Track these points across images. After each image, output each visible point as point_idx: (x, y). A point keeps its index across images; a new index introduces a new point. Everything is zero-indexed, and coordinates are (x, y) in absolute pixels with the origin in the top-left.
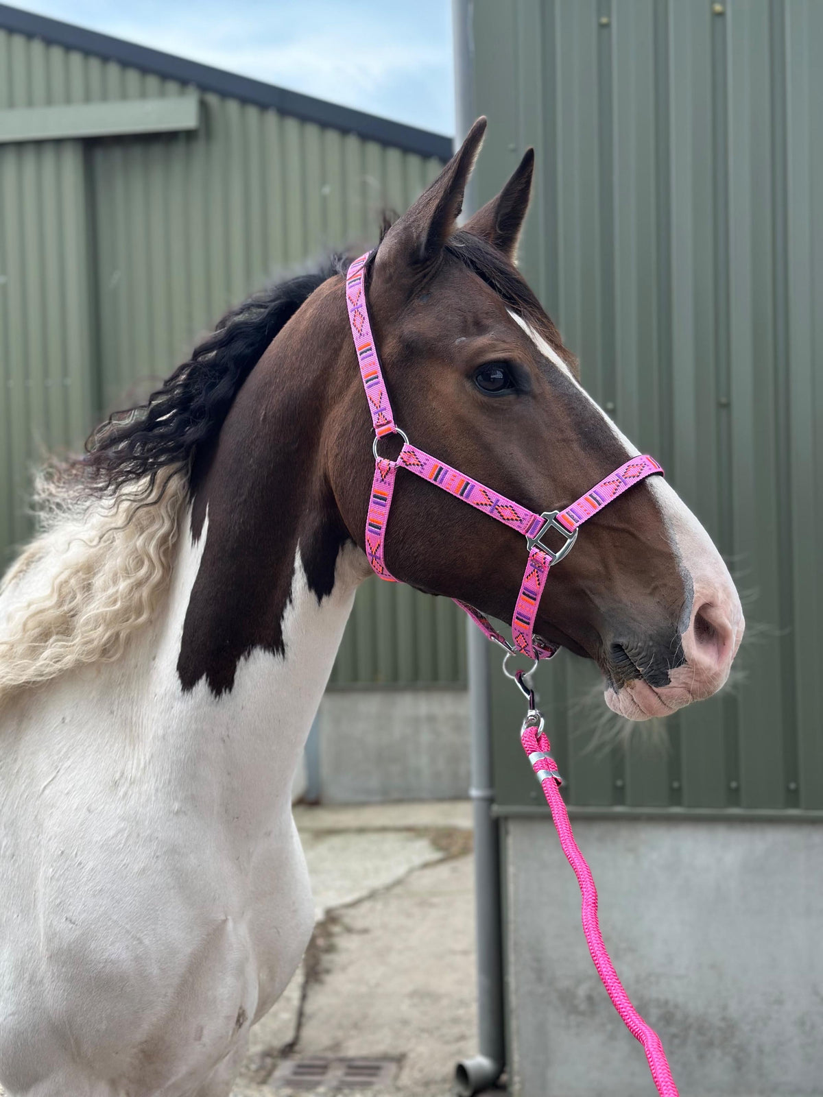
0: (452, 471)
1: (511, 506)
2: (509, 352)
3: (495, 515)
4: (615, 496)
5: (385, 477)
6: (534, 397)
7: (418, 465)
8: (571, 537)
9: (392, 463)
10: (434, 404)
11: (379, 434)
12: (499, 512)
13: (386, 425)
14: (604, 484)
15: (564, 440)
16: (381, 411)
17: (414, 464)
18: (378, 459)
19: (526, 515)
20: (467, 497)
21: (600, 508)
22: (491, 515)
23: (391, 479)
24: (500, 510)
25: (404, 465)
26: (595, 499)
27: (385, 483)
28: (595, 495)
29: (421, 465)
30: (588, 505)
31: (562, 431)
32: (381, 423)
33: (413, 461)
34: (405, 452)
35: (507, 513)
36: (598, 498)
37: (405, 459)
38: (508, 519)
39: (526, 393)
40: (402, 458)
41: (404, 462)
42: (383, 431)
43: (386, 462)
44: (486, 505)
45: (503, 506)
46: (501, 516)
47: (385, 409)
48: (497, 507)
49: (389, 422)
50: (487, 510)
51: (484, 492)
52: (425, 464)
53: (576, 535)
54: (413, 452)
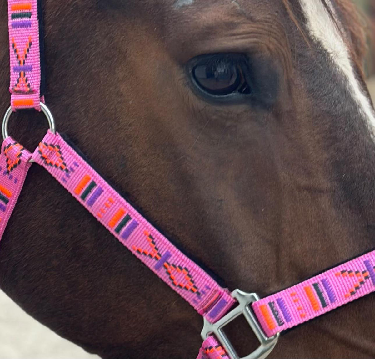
0: (109, 192)
1: (186, 269)
2: (256, 37)
3: (162, 274)
4: (351, 299)
5: (12, 169)
6: (278, 116)
7: (62, 168)
8: (266, 342)
9: (26, 154)
10: (123, 88)
11: (16, 104)
12: (169, 273)
13: (27, 93)
14: (343, 272)
15: (308, 189)
16: (24, 69)
17: (56, 166)
18: (7, 139)
19: (208, 288)
20: (126, 236)
21: (324, 311)
22: (156, 272)
23: (20, 175)
24: (170, 270)
25: (42, 163)
26: (320, 294)
27: (11, 177)
28: (322, 287)
29: (67, 170)
30: (307, 301)
31: (309, 174)
32: (22, 89)
33: (55, 159)
34: (46, 144)
35: (180, 278)
36: (325, 294)
37: (44, 155)
38: (180, 286)
39: (267, 107)
40: (40, 152)
41: (43, 158)
42: (21, 103)
43: (17, 148)
44: (151, 256)
45: (175, 266)
46: (171, 279)
47: (30, 69)
48: (166, 264)
49: (32, 92)
50: (151, 264)
51: (151, 237)
52: (72, 169)
53: (275, 341)
54: (59, 147)
